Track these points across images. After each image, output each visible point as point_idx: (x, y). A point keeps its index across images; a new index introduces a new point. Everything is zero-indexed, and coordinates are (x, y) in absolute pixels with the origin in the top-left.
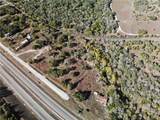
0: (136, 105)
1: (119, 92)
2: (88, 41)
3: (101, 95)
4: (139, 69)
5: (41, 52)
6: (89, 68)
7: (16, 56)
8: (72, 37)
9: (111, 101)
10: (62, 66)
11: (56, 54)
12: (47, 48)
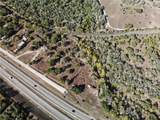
0: (122, 93)
1: (108, 84)
2: (80, 39)
3: (94, 87)
4: (124, 62)
5: (38, 52)
6: (82, 64)
7: (15, 59)
8: (65, 36)
9: (101, 92)
11: (52, 54)
12: (43, 48)
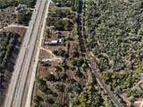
5: (54, 58)
10: (50, 84)
